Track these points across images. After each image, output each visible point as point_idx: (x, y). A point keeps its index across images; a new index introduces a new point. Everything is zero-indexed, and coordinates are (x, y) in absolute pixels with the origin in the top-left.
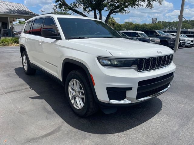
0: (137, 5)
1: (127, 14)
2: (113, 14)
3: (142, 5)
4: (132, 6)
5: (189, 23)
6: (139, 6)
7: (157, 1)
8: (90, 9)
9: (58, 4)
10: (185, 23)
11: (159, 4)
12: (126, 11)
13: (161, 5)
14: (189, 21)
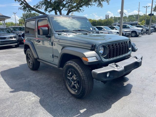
0: (90, 4)
2: (71, 13)
3: (94, 5)
4: (86, 6)
5: (134, 17)
6: (92, 5)
7: (105, 1)
8: (51, 9)
9: (22, 6)
10: (131, 17)
11: (107, 3)
12: (82, 10)
13: (109, 4)
14: (134, 15)
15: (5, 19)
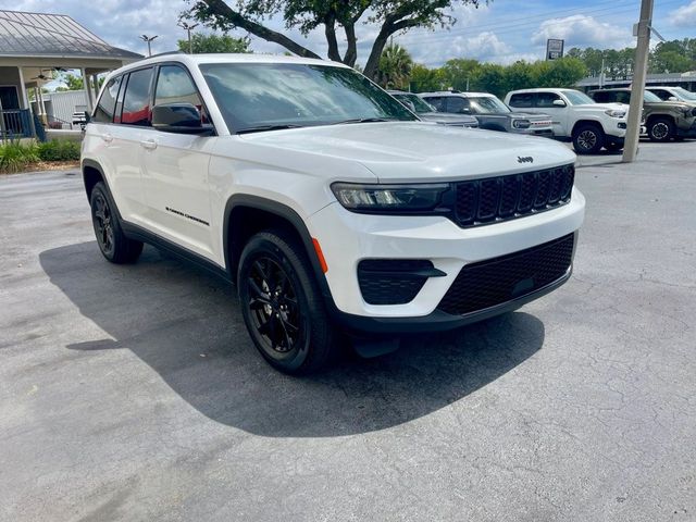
1: (448, 28)
2: (398, 32)
5: (682, 52)
9: (192, 5)
10: (669, 52)
12: (445, 19)
14: (685, 43)
15: (121, 62)
